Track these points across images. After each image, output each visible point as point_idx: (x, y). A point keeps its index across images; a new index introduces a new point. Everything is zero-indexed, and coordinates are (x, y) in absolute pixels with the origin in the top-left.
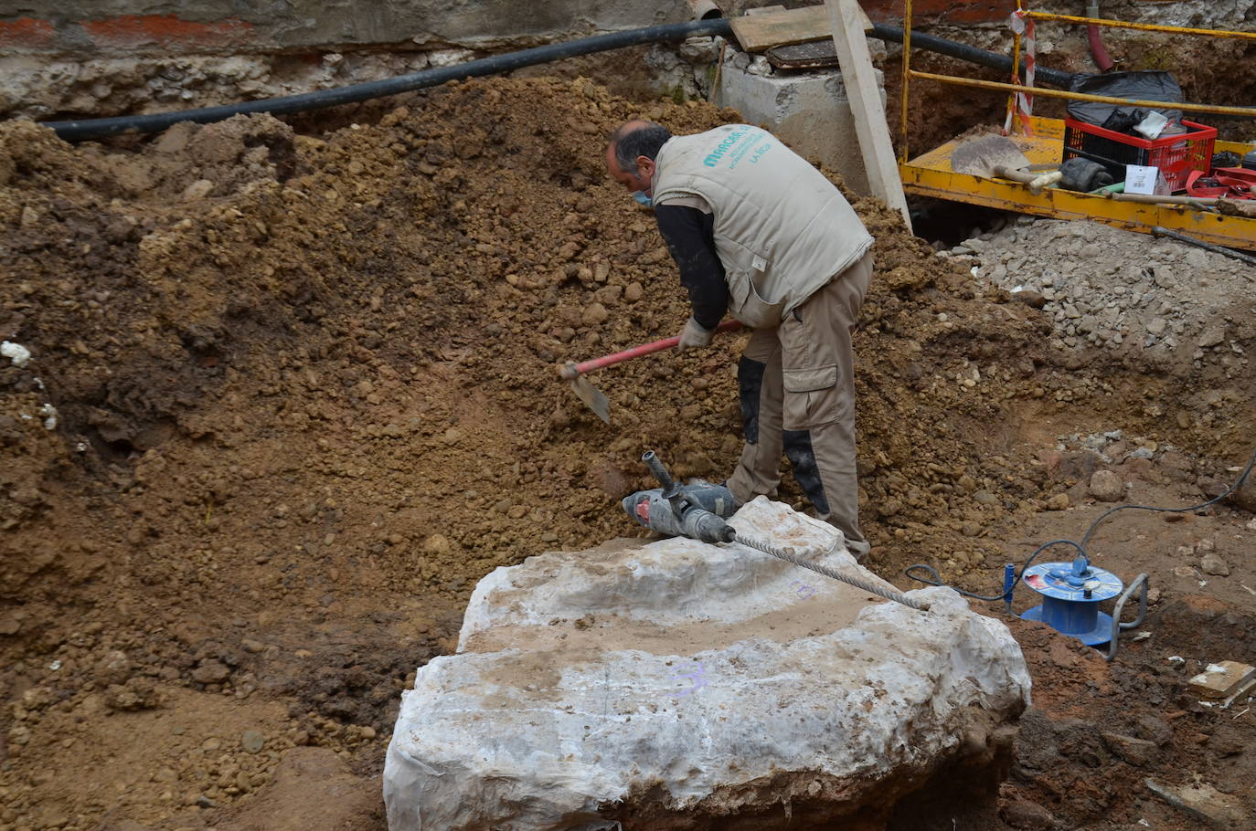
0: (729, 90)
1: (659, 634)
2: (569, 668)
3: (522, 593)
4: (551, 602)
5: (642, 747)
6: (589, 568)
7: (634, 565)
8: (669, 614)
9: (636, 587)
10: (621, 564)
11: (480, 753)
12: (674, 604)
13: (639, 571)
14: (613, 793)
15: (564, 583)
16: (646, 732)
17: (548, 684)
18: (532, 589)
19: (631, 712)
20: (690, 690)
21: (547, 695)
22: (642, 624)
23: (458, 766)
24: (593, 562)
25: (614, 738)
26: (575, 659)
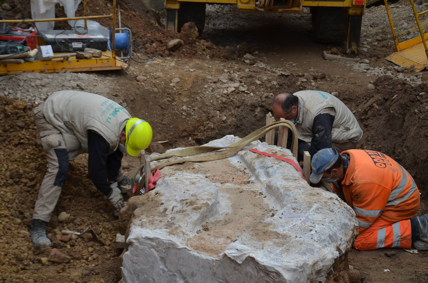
1: (226, 222)
2: (271, 229)
3: (177, 228)
4: (190, 226)
5: (330, 237)
6: (194, 209)
7: (205, 202)
8: (217, 216)
9: (211, 209)
10: (200, 203)
11: (305, 258)
12: (217, 212)
13: (210, 203)
14: (337, 254)
15: (187, 218)
16: (328, 232)
17: (277, 235)
18: (177, 226)
19: (311, 230)
20: (308, 219)
21: (285, 237)
22: (218, 222)
23: (305, 264)
24: (185, 208)
25: (323, 237)
26: (264, 226)
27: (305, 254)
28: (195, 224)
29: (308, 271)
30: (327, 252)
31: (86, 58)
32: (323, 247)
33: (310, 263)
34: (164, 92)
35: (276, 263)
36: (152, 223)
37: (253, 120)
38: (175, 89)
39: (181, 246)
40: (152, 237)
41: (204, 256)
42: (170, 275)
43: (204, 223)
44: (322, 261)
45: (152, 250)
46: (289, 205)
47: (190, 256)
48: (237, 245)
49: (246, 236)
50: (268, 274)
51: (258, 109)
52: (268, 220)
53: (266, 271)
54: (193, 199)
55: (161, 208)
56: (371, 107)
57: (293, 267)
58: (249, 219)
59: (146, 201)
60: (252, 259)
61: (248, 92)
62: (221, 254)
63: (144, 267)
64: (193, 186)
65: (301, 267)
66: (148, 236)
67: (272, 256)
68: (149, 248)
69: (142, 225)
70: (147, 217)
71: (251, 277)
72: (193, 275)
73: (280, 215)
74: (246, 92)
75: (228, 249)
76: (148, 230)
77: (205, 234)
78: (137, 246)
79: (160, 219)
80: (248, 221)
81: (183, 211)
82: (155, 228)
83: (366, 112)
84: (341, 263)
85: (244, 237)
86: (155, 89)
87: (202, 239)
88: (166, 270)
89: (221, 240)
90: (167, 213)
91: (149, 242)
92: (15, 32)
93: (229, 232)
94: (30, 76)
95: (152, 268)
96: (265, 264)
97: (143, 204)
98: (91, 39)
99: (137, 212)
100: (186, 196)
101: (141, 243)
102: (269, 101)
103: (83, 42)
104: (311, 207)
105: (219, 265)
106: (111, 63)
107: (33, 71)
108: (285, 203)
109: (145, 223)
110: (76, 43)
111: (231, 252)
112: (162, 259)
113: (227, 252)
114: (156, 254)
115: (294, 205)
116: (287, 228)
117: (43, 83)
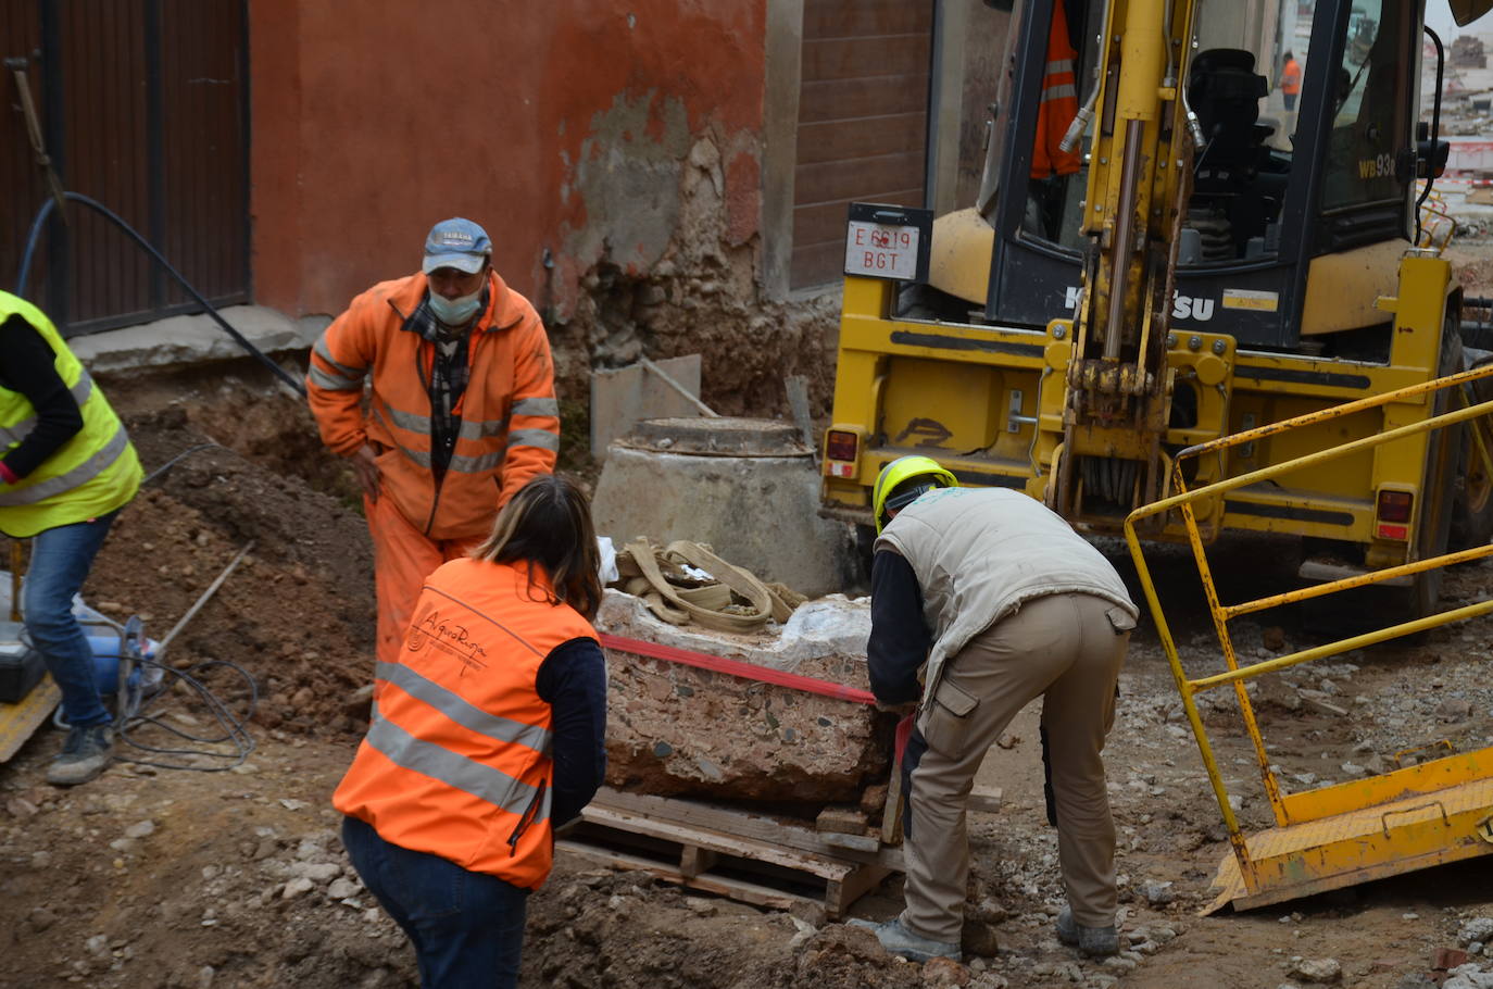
34: (70, 869)
38: (119, 862)
61: (356, 904)
74: (346, 902)
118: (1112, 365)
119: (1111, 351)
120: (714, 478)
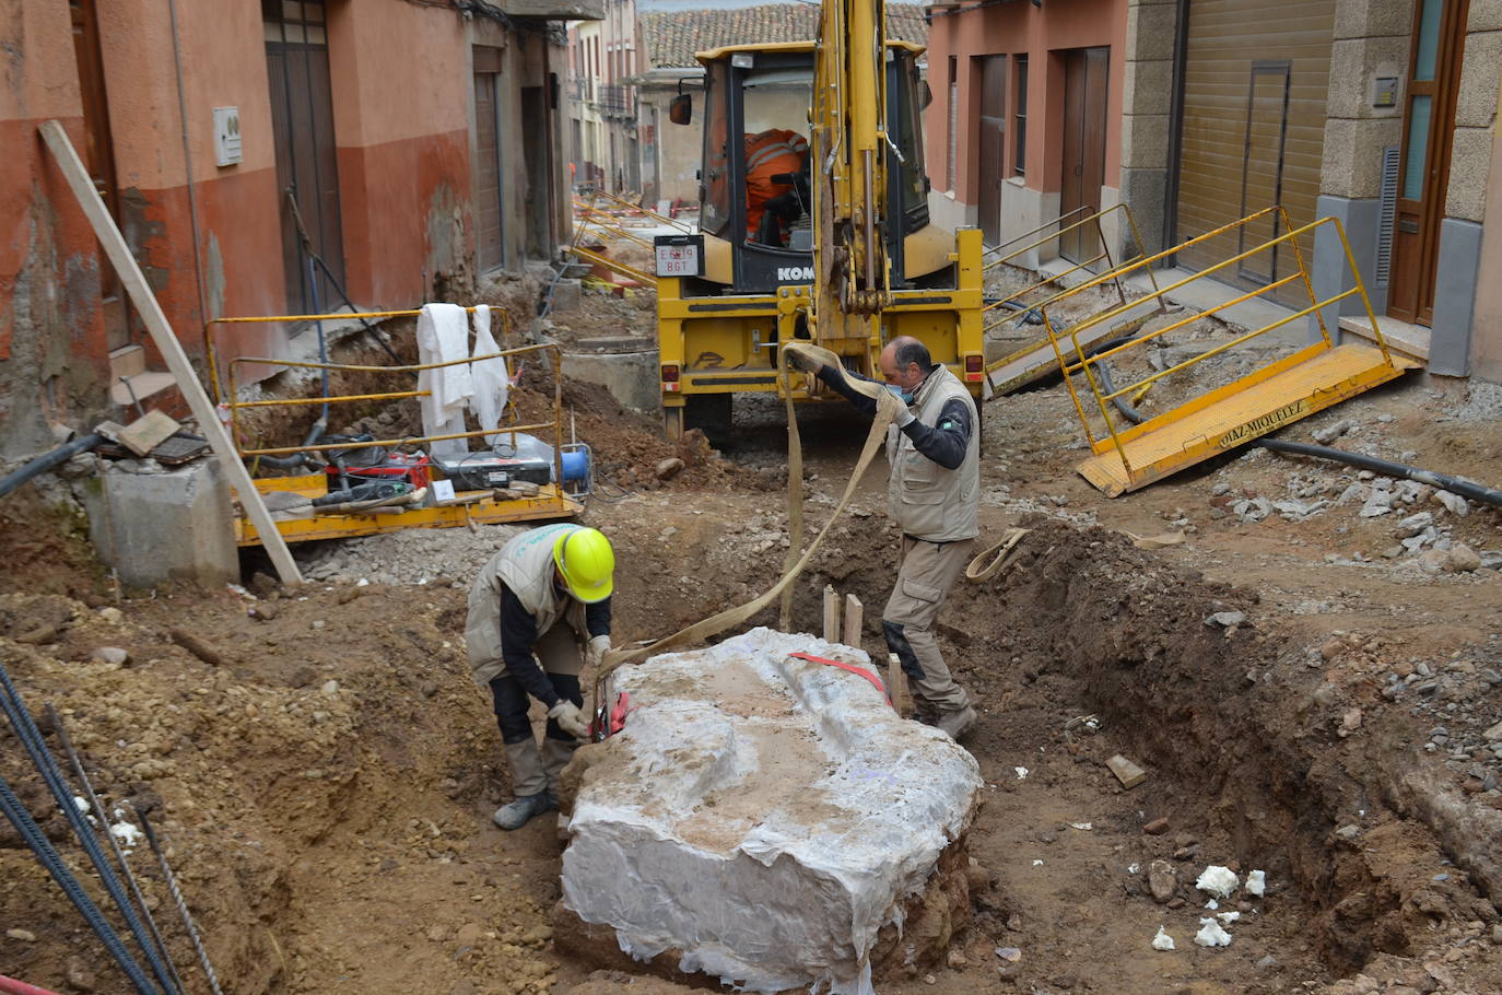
0: (118, 493)
1: (747, 790)
2: (825, 800)
3: (657, 803)
4: (681, 799)
5: (932, 810)
6: (688, 767)
7: (707, 754)
8: (731, 779)
9: (718, 767)
10: (698, 756)
11: (885, 851)
12: (731, 771)
13: (717, 755)
14: (944, 841)
15: (675, 785)
16: (927, 801)
17: (836, 810)
18: (657, 799)
19: (897, 800)
20: (892, 779)
21: (849, 814)
22: (731, 790)
23: (885, 864)
24: (672, 766)
25: (918, 812)
26: (813, 796)
27: (885, 844)
28: (690, 795)
29: (891, 876)
30: (925, 838)
31: (511, 499)
32: (918, 830)
33: (895, 861)
34: (648, 552)
35: (831, 864)
36: (613, 794)
37: (807, 597)
38: (667, 546)
39: (663, 837)
40: (611, 820)
41: (706, 853)
42: (646, 890)
43: (707, 793)
44: (917, 854)
45: (614, 844)
46: (859, 755)
47: (681, 854)
48: (763, 832)
49: (779, 814)
50: (818, 885)
51: (816, 578)
52: (821, 783)
53: (815, 879)
54: (687, 748)
55: (631, 767)
56: (1012, 569)
57: (863, 870)
58: (789, 782)
59: (604, 754)
60: (790, 858)
62: (734, 850)
63: (600, 875)
64: (688, 724)
65: (877, 870)
66: (606, 819)
67: (825, 850)
68: (608, 841)
69: (595, 800)
70: (606, 783)
71: (788, 890)
72: (686, 888)
73: (844, 774)
75: (747, 841)
76: (606, 808)
77: (708, 814)
78: (586, 838)
79: (627, 786)
80: (788, 785)
81: (668, 772)
82: (618, 805)
83: (1003, 579)
84: (953, 856)
85: (775, 818)
86: (633, 549)
87: (703, 821)
88: (639, 879)
89: (738, 823)
90: (640, 775)
91: (608, 830)
92: (391, 461)
93: (753, 807)
94: (415, 534)
95: (615, 876)
96: (813, 866)
97: (600, 760)
98: (522, 465)
99: (588, 774)
100: (676, 744)
101: (593, 832)
102: (834, 563)
103: (509, 472)
104: (898, 757)
105: (733, 870)
106: (555, 505)
107: (420, 526)
108: (852, 750)
109: (601, 794)
110: (495, 474)
111: (751, 847)
112: (632, 860)
113: (744, 846)
114: (620, 851)
115: (869, 754)
116: (853, 797)
117: (437, 545)
118: (872, 292)
119: (871, 286)
120: (631, 364)
